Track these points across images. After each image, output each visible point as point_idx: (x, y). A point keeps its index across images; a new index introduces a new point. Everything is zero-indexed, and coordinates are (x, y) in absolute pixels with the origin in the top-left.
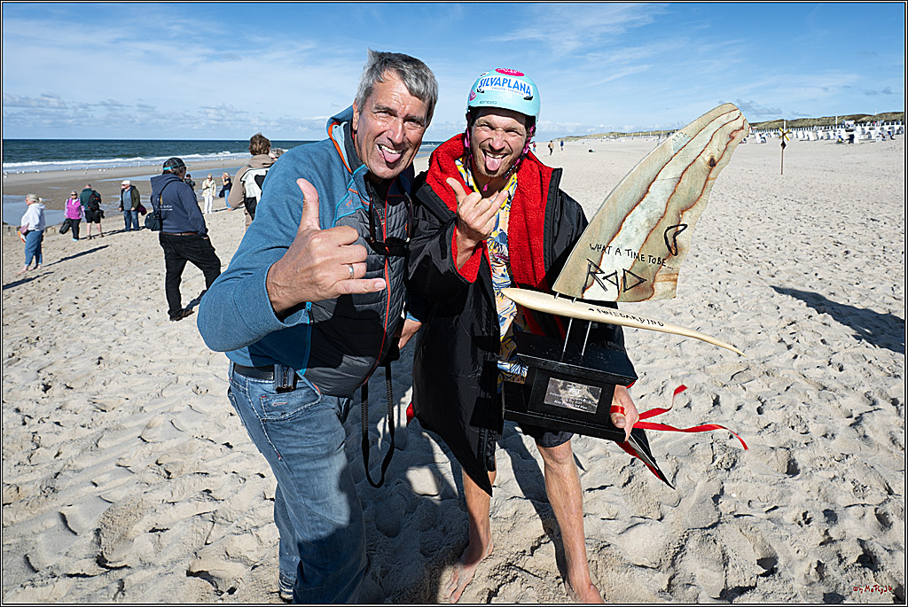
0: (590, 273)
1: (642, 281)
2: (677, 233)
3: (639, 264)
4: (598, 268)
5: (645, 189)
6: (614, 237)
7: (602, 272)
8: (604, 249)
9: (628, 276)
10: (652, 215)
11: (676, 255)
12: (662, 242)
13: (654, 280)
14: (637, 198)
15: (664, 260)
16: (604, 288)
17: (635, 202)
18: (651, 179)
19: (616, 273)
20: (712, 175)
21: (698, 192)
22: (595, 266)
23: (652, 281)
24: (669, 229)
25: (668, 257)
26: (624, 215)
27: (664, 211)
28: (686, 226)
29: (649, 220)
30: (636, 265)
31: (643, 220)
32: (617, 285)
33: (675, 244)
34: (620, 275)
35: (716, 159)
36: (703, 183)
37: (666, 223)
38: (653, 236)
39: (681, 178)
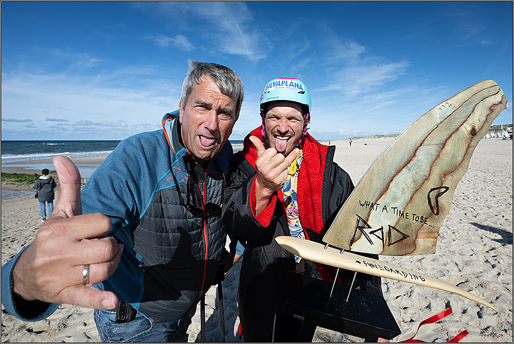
0: (358, 227)
1: (405, 237)
2: (439, 195)
3: (403, 222)
5: (412, 153)
6: (381, 195)
7: (369, 227)
8: (372, 206)
9: (393, 232)
10: (417, 177)
11: (437, 215)
12: (425, 202)
13: (417, 237)
15: (426, 218)
16: (370, 241)
17: (402, 164)
18: (418, 144)
20: (473, 144)
21: (460, 159)
22: (363, 221)
23: (414, 237)
24: (432, 190)
25: (430, 216)
27: (428, 173)
28: (447, 189)
29: (414, 181)
31: (409, 181)
32: (383, 240)
33: (438, 205)
34: (386, 230)
35: (477, 129)
36: (465, 150)
37: (430, 185)
38: (417, 196)
39: (445, 144)
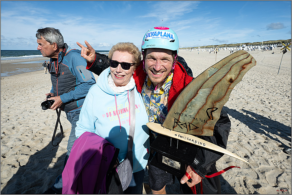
0: (175, 122)
1: (197, 128)
2: (213, 111)
3: (195, 121)
4: (178, 121)
5: (196, 92)
6: (183, 110)
7: (180, 122)
8: (180, 114)
9: (191, 125)
10: (200, 103)
11: (213, 119)
12: (205, 114)
13: (203, 128)
14: (193, 96)
15: (207, 121)
16: (181, 128)
17: (191, 97)
18: (198, 88)
19: (186, 123)
20: (231, 87)
21: (223, 94)
22: (177, 120)
23: (201, 128)
24: (208, 109)
25: (209, 120)
26: (187, 102)
27: (205, 101)
28: (217, 109)
30: (194, 122)
32: (187, 128)
33: (212, 116)
34: (188, 124)
35: (233, 79)
36: (226, 90)
37: (207, 107)
38: (201, 111)
39: (213, 88)
